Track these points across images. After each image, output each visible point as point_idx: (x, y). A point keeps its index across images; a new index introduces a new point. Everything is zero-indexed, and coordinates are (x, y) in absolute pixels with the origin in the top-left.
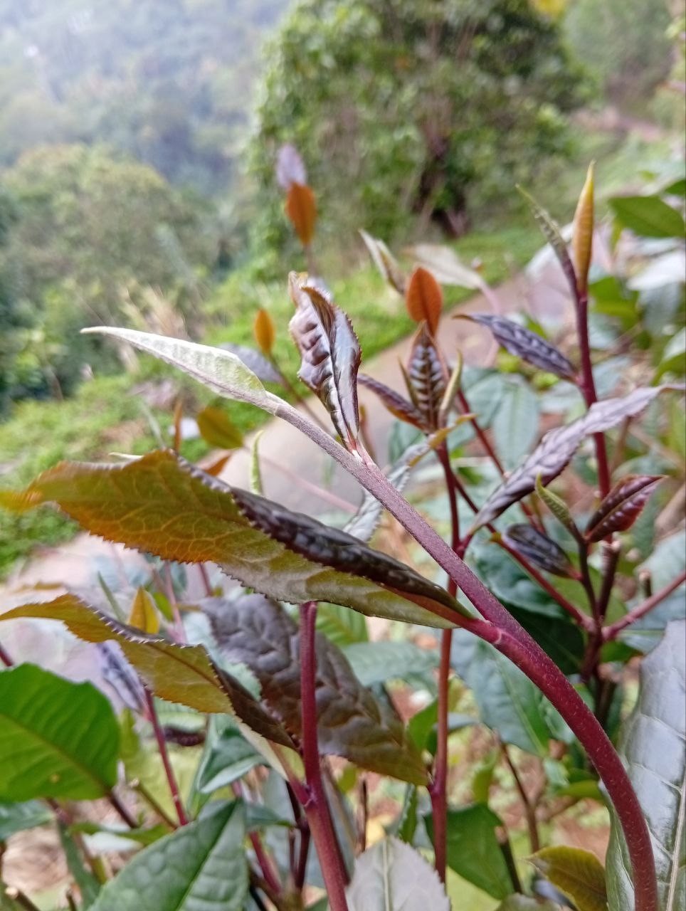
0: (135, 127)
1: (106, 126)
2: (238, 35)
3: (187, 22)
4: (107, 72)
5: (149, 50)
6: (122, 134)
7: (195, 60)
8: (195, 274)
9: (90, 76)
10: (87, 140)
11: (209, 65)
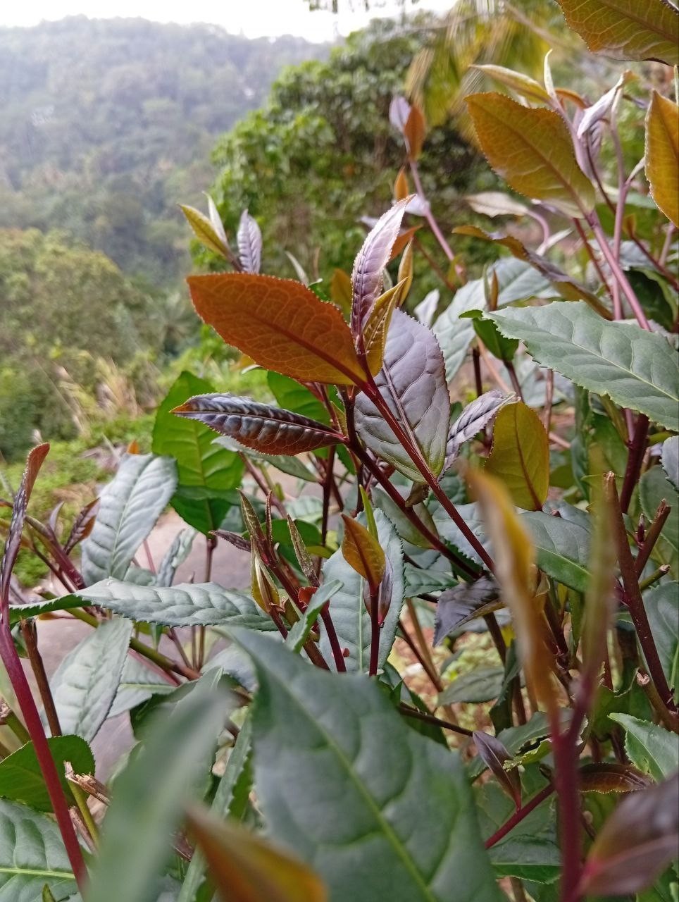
0: (90, 218)
1: (60, 215)
2: (195, 138)
3: (145, 125)
4: (65, 165)
5: (107, 148)
6: (76, 221)
7: (152, 159)
8: (143, 354)
9: (48, 168)
10: (42, 226)
11: (164, 164)
